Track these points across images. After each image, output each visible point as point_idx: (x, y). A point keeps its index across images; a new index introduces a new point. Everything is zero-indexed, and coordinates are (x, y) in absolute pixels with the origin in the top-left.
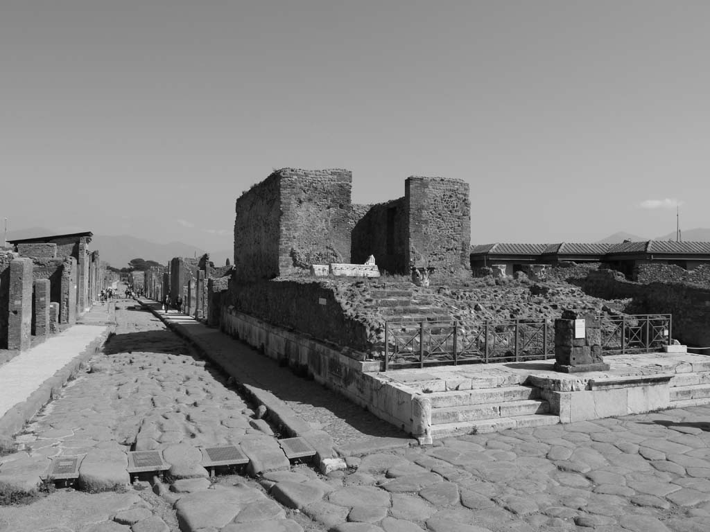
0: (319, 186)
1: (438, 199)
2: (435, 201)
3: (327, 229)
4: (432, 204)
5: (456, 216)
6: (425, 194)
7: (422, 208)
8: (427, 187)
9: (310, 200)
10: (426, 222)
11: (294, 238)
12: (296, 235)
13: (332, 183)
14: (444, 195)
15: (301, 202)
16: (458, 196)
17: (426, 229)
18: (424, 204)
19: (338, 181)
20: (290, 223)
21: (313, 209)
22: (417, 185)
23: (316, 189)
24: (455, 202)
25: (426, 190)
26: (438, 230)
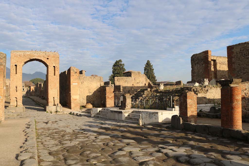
0: (200, 58)
1: (238, 53)
2: (237, 53)
3: (203, 72)
4: (236, 55)
5: (247, 58)
6: (233, 52)
7: (232, 57)
8: (234, 49)
9: (198, 63)
10: (234, 63)
11: (195, 76)
12: (195, 75)
13: (203, 56)
14: (241, 50)
15: (196, 64)
16: (247, 49)
17: (234, 66)
18: (233, 56)
19: (205, 55)
20: (194, 71)
21: (199, 66)
22: (229, 49)
23: (199, 59)
24: (246, 52)
25: (233, 50)
26: (239, 66)
